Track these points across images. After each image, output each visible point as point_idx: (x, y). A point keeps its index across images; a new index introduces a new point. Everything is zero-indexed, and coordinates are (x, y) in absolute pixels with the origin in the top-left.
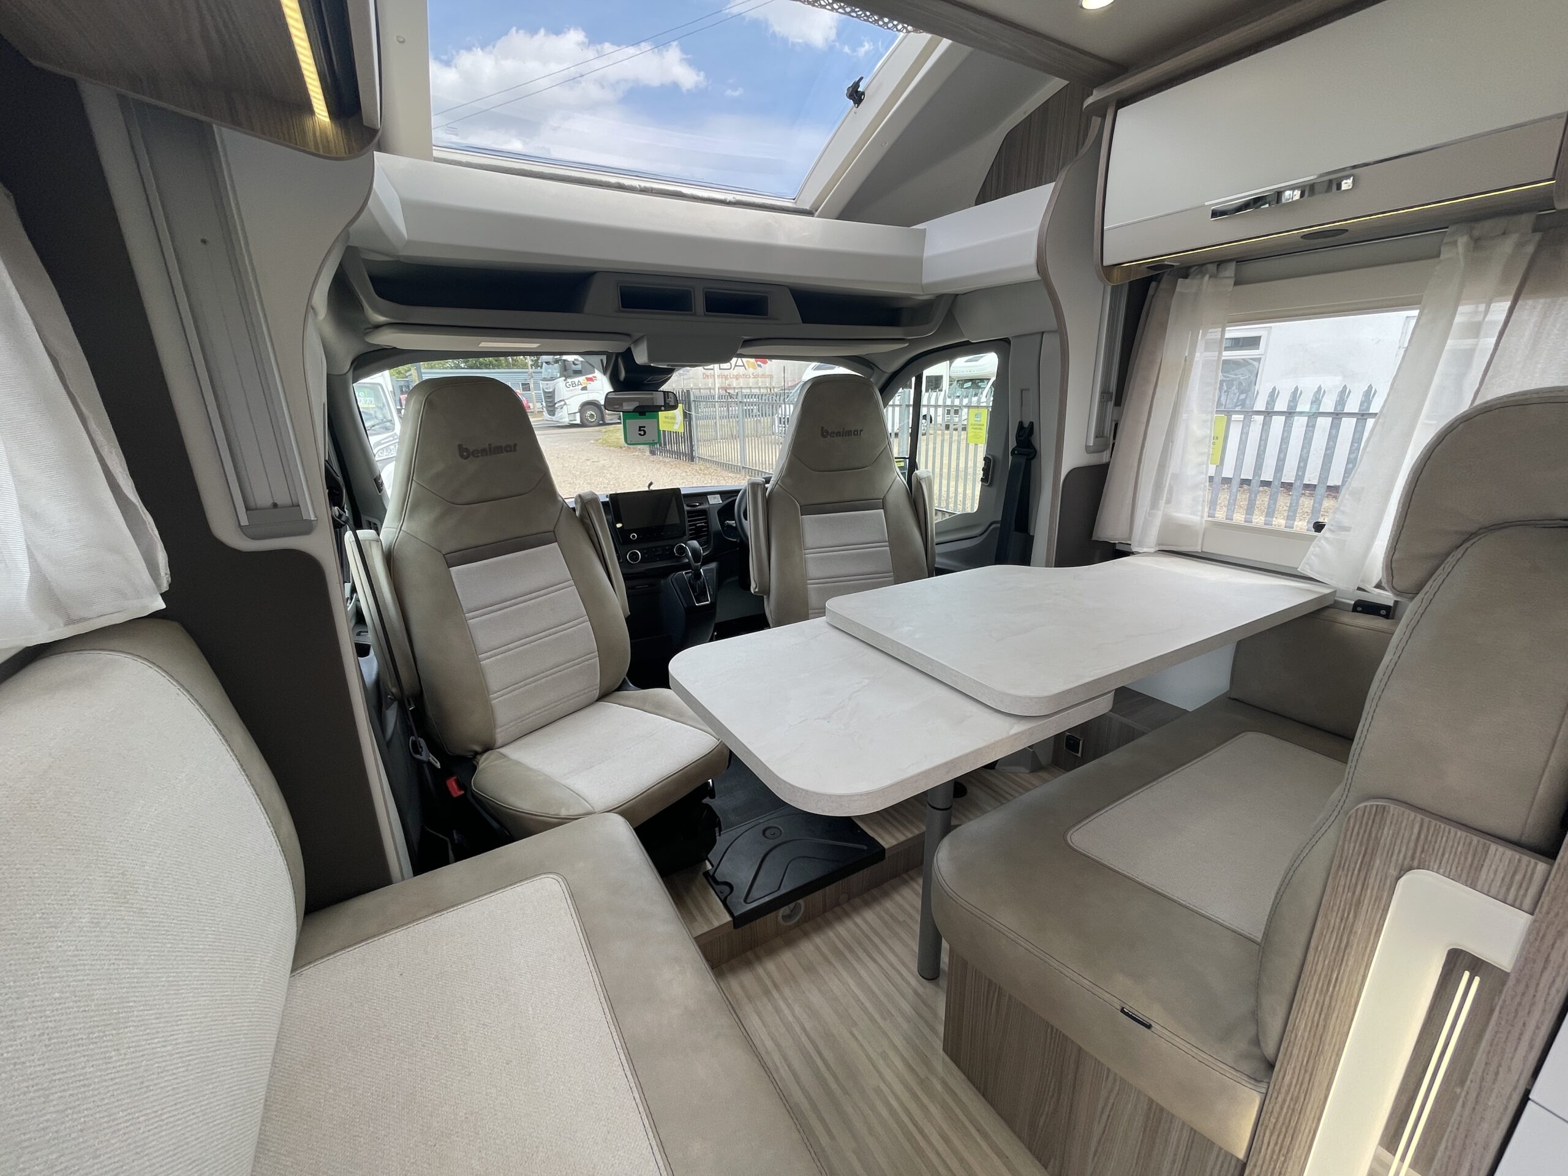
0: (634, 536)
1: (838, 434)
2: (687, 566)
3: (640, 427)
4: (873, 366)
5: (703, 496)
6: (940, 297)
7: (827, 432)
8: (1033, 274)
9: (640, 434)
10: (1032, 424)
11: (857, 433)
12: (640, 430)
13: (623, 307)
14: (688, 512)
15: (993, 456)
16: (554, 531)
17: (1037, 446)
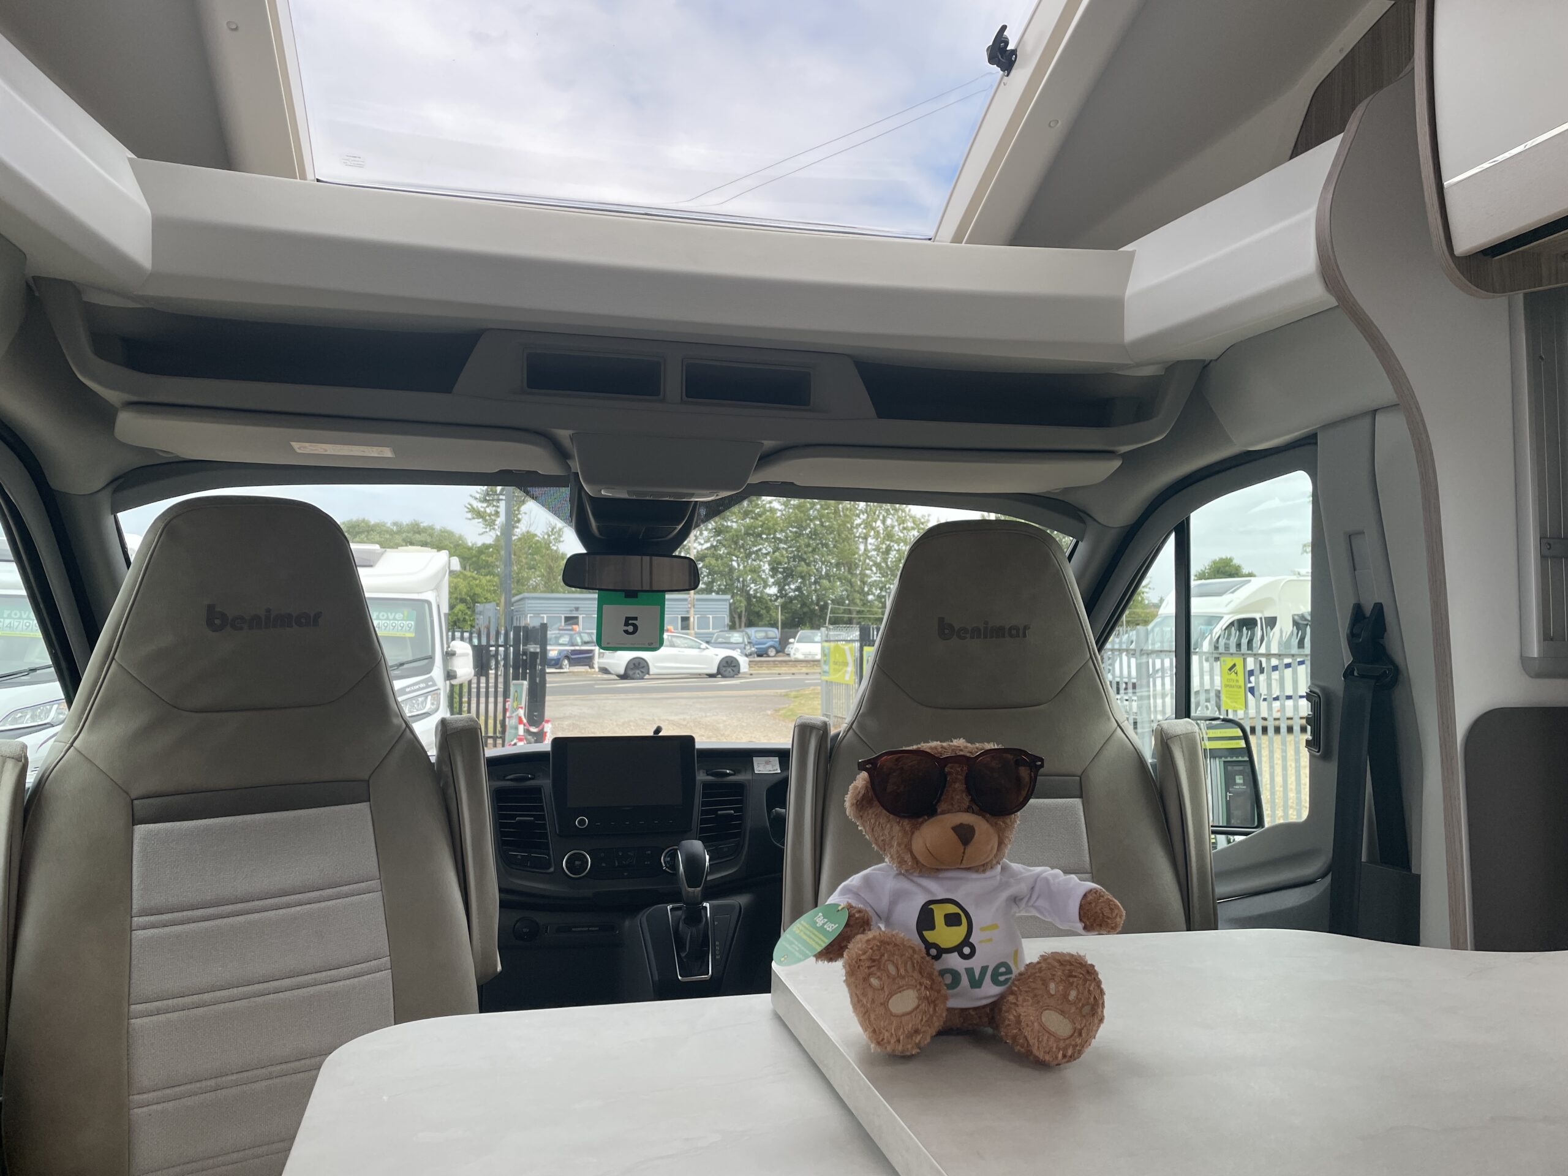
0: (582, 822)
1: (976, 633)
2: (674, 896)
3: (628, 619)
4: (1082, 514)
5: (743, 757)
6: (1174, 368)
7: (951, 627)
8: (1317, 294)
9: (626, 632)
10: (1379, 608)
11: (1018, 632)
12: (627, 624)
13: (529, 387)
14: (706, 785)
15: (1323, 689)
16: (369, 781)
17: (1398, 658)
